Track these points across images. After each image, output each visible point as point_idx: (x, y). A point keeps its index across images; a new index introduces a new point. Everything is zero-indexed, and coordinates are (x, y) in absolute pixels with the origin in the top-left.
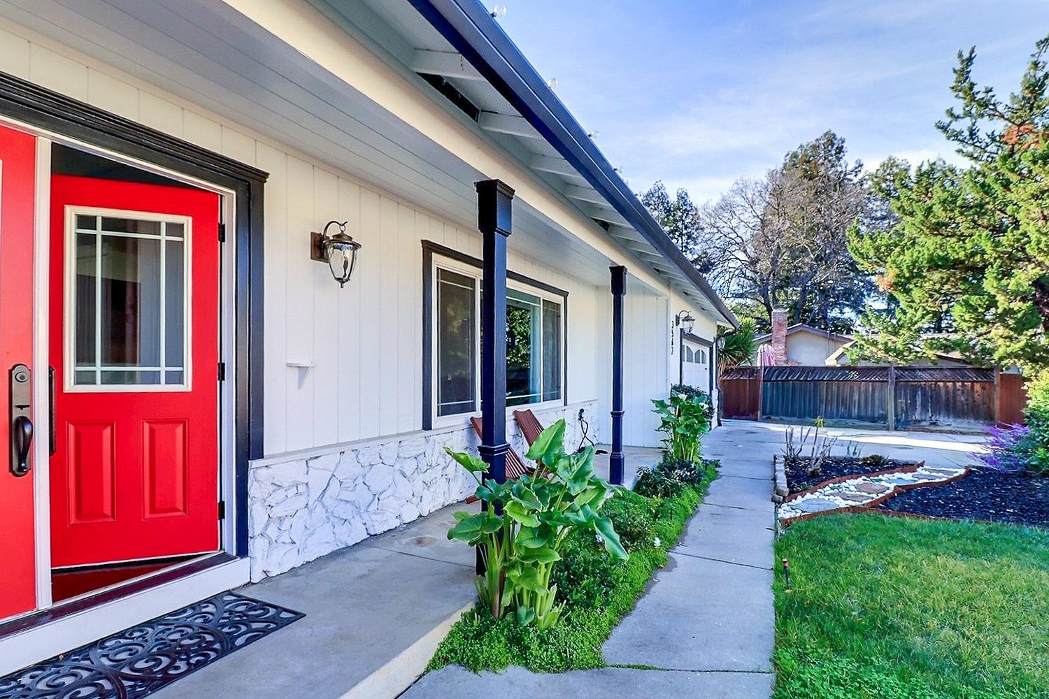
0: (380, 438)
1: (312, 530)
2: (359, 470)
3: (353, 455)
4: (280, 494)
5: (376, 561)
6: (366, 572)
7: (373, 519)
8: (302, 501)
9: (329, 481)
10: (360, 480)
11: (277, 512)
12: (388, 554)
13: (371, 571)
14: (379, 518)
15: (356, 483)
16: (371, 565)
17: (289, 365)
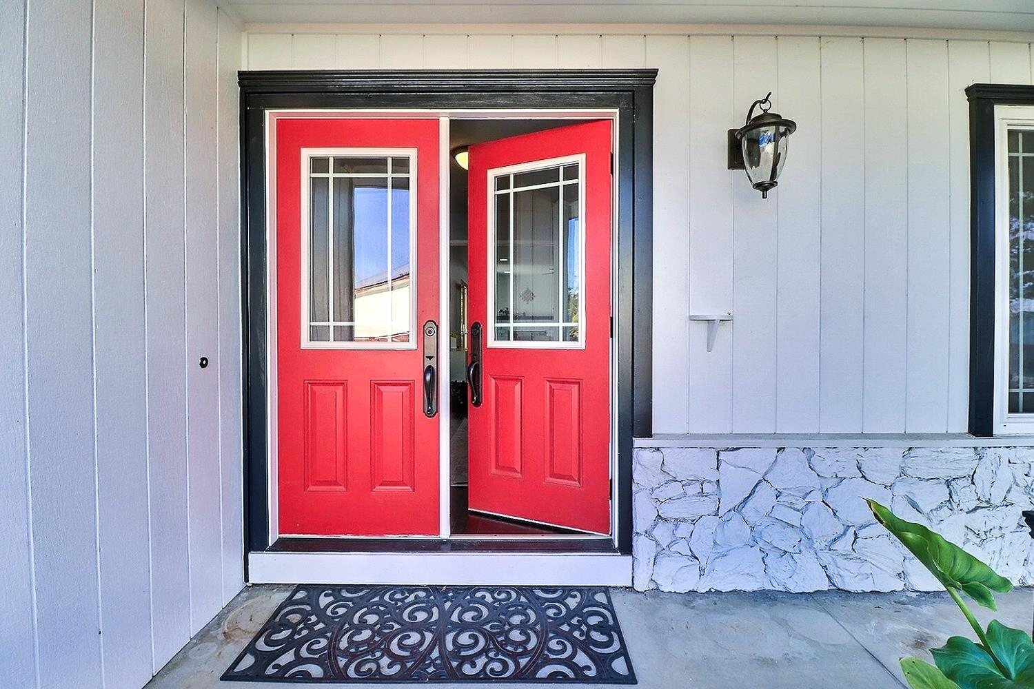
0: (863, 436)
1: (726, 549)
2: (814, 482)
3: (803, 456)
4: (675, 490)
5: (811, 642)
6: (777, 655)
7: (839, 565)
8: (708, 506)
9: (756, 486)
10: (816, 497)
11: (669, 511)
12: (843, 639)
13: (789, 660)
14: (853, 566)
15: (807, 499)
16: (797, 646)
17: (693, 319)
